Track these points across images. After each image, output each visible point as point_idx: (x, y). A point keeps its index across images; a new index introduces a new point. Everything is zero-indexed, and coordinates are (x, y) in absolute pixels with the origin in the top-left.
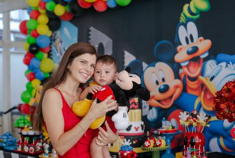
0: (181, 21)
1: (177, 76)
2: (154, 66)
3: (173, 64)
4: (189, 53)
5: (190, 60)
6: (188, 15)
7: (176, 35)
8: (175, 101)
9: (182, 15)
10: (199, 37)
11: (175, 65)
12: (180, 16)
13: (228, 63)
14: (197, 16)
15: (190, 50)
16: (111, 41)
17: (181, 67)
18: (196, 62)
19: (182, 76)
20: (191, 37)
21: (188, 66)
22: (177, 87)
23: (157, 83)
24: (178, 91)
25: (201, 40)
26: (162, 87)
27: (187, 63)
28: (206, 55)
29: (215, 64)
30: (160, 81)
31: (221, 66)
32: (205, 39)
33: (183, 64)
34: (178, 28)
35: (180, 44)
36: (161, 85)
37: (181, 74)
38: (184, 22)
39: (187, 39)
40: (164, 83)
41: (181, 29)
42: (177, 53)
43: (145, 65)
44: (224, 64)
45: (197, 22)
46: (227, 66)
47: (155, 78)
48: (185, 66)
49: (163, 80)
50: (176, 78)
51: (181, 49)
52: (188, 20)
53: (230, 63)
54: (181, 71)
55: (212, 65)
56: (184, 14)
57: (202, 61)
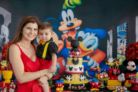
0: (63, 8)
1: (60, 38)
4: (68, 26)
5: (69, 30)
6: (68, 5)
7: (60, 16)
9: (64, 4)
10: (74, 18)
11: (59, 32)
12: (63, 5)
13: (91, 33)
14: (74, 7)
15: (69, 24)
16: (11, 14)
17: (63, 34)
18: (72, 32)
19: (64, 39)
20: (70, 17)
21: (67, 33)
22: (60, 45)
24: (61, 47)
25: (76, 20)
27: (67, 32)
28: (79, 28)
29: (84, 33)
31: (87, 34)
32: (78, 19)
33: (64, 32)
34: (62, 12)
35: (63, 21)
37: (63, 37)
38: (66, 9)
39: (67, 18)
41: (63, 13)
42: (60, 25)
44: (89, 33)
45: (73, 10)
46: (90, 35)
48: (65, 33)
50: (59, 40)
51: (63, 23)
52: (68, 8)
53: (92, 33)
54: (63, 36)
55: (82, 34)
56: (66, 5)
57: (76, 31)
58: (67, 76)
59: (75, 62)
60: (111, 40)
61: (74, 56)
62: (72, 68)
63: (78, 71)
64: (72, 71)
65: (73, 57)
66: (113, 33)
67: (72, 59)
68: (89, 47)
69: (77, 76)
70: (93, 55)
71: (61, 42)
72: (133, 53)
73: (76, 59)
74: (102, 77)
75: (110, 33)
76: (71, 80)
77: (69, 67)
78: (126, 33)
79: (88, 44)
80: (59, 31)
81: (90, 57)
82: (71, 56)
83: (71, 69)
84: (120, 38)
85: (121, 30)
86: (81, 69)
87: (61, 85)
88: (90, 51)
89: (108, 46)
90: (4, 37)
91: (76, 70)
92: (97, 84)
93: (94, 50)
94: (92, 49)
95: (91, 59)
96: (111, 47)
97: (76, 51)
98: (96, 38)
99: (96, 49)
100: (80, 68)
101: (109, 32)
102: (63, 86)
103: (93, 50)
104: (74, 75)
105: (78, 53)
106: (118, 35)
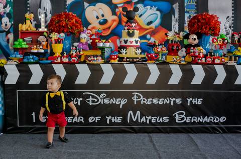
1: (114, 13)
2: (95, 6)
3: (111, 5)
5: (125, 3)
8: (112, 30)
11: (113, 6)
13: (152, 6)
17: (117, 7)
18: (129, 5)
19: (119, 14)
22: (114, 21)
23: (97, 18)
24: (115, 24)
26: (102, 21)
27: (122, 5)
29: (143, 7)
30: (100, 16)
31: (147, 8)
33: (118, 5)
36: (101, 19)
37: (118, 12)
40: (103, 18)
43: (86, 4)
44: (149, 7)
46: (151, 8)
47: (95, 14)
48: (120, 7)
49: (103, 16)
50: (113, 15)
54: (117, 10)
57: (133, 4)
58: (122, 49)
59: (131, 35)
60: (177, 16)
61: (129, 27)
62: (127, 40)
63: (134, 44)
64: (127, 44)
65: (128, 29)
66: (179, 6)
67: (127, 31)
68: (149, 23)
69: (133, 49)
70: (154, 34)
71: (115, 17)
72: (196, 26)
73: (131, 31)
74: (159, 50)
75: (176, 6)
76: (126, 53)
77: (124, 40)
78: (196, 6)
79: (149, 20)
80: (113, 4)
81: (151, 36)
82: (126, 28)
83: (126, 42)
84: (188, 12)
85: (190, 2)
86: (137, 42)
87: (115, 57)
88: (151, 28)
89: (173, 22)
90: (45, 11)
91: (131, 42)
92: (154, 55)
93: (156, 27)
94: (153, 26)
95: (152, 38)
96: (177, 24)
97: (131, 23)
98: (158, 13)
99: (158, 27)
100: (135, 40)
101: (174, 6)
102: (118, 59)
103: (154, 28)
104: (129, 48)
105: (134, 25)
106: (186, 9)
